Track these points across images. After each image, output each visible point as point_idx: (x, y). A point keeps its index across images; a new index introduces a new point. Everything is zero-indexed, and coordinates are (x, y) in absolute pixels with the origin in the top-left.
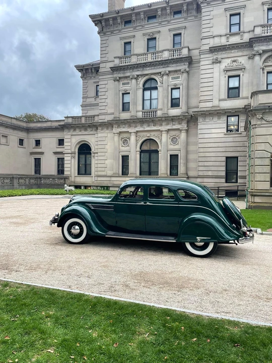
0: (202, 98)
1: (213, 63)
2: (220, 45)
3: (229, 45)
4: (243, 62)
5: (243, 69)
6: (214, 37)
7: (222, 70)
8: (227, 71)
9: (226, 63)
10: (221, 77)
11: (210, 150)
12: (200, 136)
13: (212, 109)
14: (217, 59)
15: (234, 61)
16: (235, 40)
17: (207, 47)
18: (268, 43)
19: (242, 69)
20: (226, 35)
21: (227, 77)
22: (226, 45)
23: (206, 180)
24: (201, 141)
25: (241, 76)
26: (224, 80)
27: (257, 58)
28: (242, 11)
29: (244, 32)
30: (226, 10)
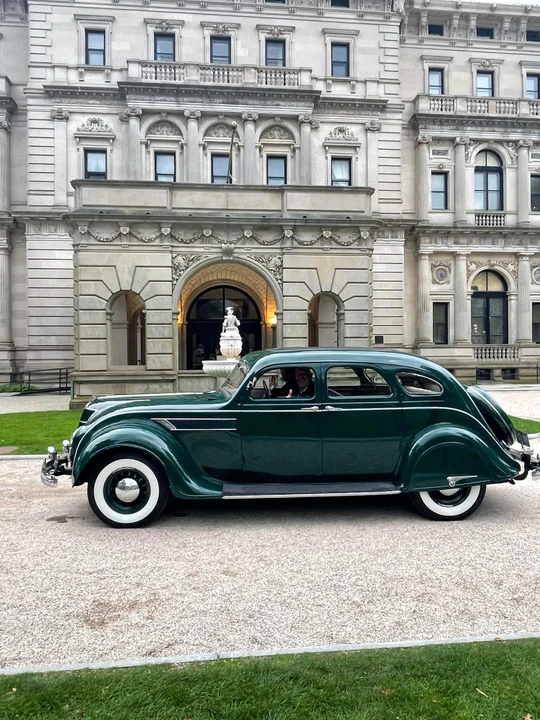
0: (33, 186)
1: (53, 118)
2: (66, 84)
3: (82, 88)
4: (111, 126)
5: (111, 139)
6: (53, 67)
7: (71, 135)
8: (80, 138)
9: (78, 123)
10: (70, 149)
11: (53, 293)
12: (31, 264)
13: (53, 211)
14: (60, 112)
15: (95, 122)
16: (94, 80)
17: (39, 85)
18: (152, 98)
19: (108, 139)
20: (78, 68)
21: (82, 152)
22: (76, 88)
23: (45, 355)
24: (31, 274)
25: (108, 151)
26: (76, 156)
27: (134, 122)
28: (107, 27)
29: (112, 70)
30: (77, 18)
